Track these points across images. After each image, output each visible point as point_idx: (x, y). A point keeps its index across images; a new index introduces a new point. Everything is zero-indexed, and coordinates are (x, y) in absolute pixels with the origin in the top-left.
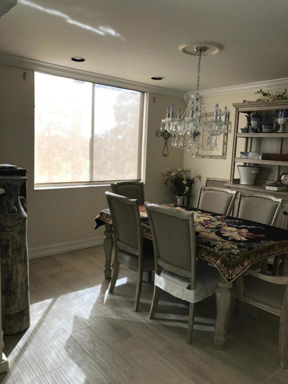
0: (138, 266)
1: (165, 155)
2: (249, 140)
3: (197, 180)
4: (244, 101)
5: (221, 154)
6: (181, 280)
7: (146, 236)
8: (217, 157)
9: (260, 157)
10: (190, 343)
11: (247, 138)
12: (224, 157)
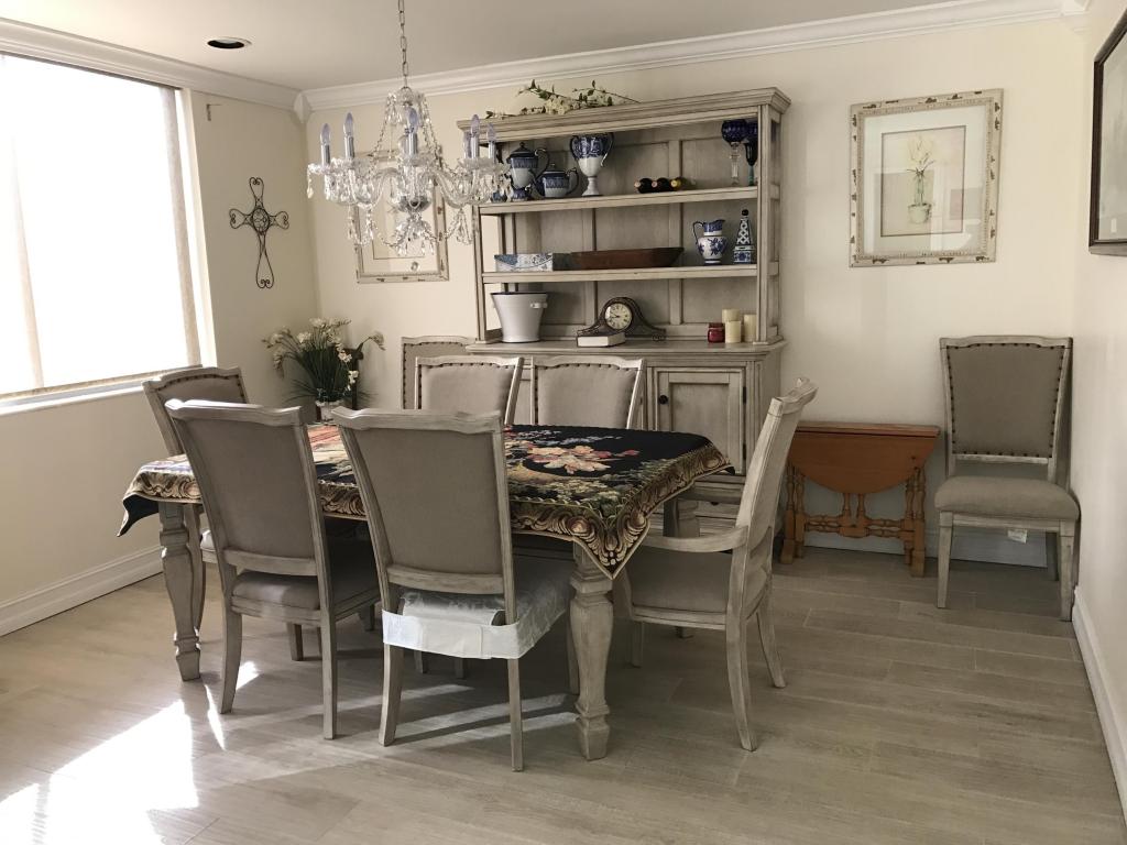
0: (318, 608)
1: (266, 282)
2: (509, 221)
3: (371, 349)
4: (490, 114)
5: (434, 268)
6: (470, 607)
7: (336, 512)
8: (422, 277)
9: (549, 264)
10: (524, 768)
11: (502, 216)
12: (444, 273)
